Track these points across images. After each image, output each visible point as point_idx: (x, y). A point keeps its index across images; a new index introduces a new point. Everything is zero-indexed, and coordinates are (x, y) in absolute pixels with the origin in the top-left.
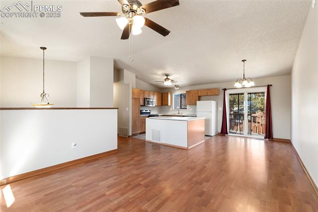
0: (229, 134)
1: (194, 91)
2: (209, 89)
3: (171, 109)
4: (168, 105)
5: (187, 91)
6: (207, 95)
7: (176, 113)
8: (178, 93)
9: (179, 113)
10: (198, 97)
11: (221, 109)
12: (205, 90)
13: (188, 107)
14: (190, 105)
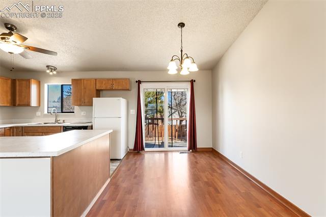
0: (146, 149)
1: (87, 80)
2: (115, 79)
3: (38, 113)
4: (28, 105)
5: (73, 80)
6: (112, 90)
7: (51, 121)
8: (57, 82)
9: (57, 121)
10: (95, 92)
11: (133, 112)
12: (108, 80)
13: (76, 109)
14: (80, 105)
